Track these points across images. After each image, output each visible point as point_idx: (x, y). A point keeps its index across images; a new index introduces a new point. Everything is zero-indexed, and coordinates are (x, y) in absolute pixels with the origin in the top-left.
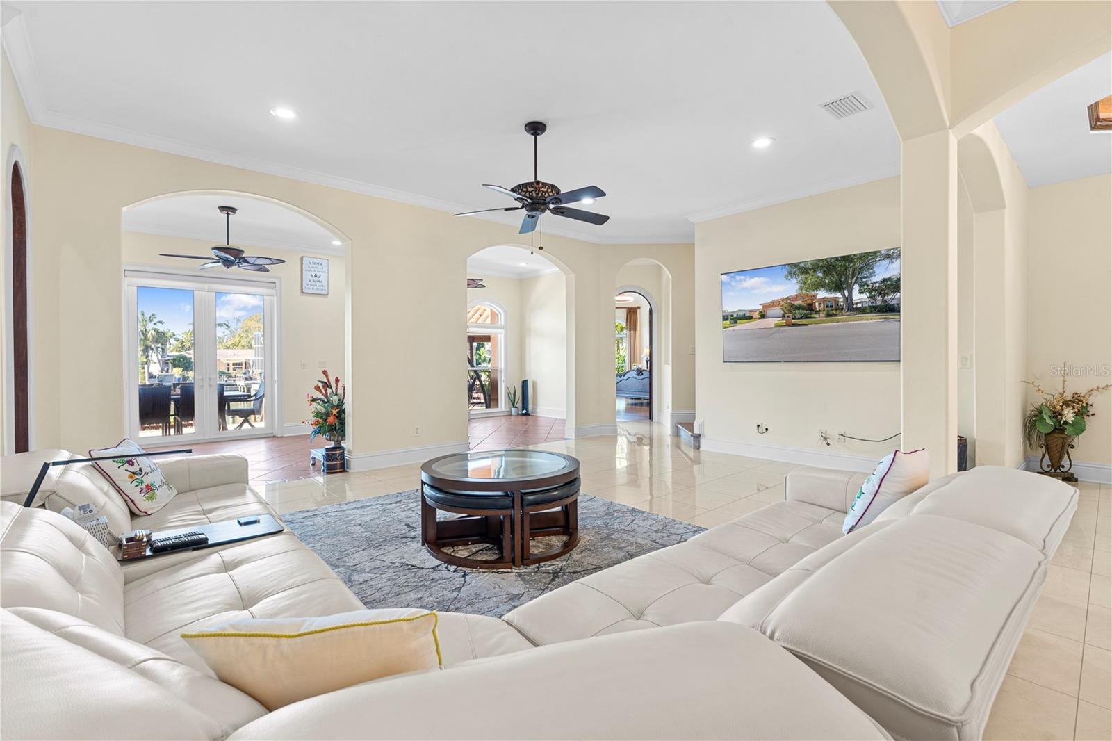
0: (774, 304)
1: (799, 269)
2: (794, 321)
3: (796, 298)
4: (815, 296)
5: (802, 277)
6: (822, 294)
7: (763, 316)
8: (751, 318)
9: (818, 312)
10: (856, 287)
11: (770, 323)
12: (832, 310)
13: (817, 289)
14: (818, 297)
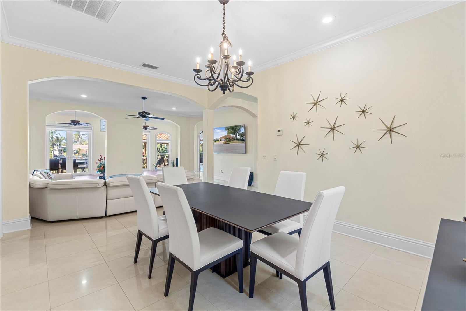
0: (223, 137)
1: (227, 128)
2: (227, 142)
3: (227, 136)
4: (230, 136)
5: (228, 130)
6: (232, 135)
7: (221, 141)
8: (218, 141)
9: (231, 140)
10: (238, 134)
11: (222, 142)
12: (234, 140)
13: (230, 134)
14: (231, 136)
